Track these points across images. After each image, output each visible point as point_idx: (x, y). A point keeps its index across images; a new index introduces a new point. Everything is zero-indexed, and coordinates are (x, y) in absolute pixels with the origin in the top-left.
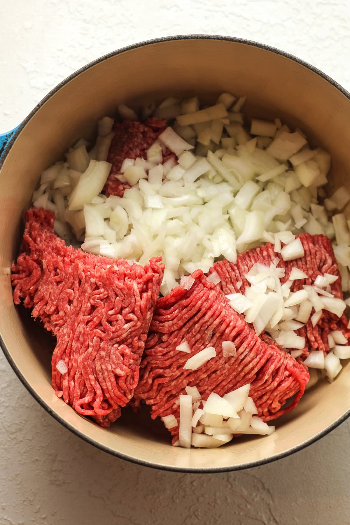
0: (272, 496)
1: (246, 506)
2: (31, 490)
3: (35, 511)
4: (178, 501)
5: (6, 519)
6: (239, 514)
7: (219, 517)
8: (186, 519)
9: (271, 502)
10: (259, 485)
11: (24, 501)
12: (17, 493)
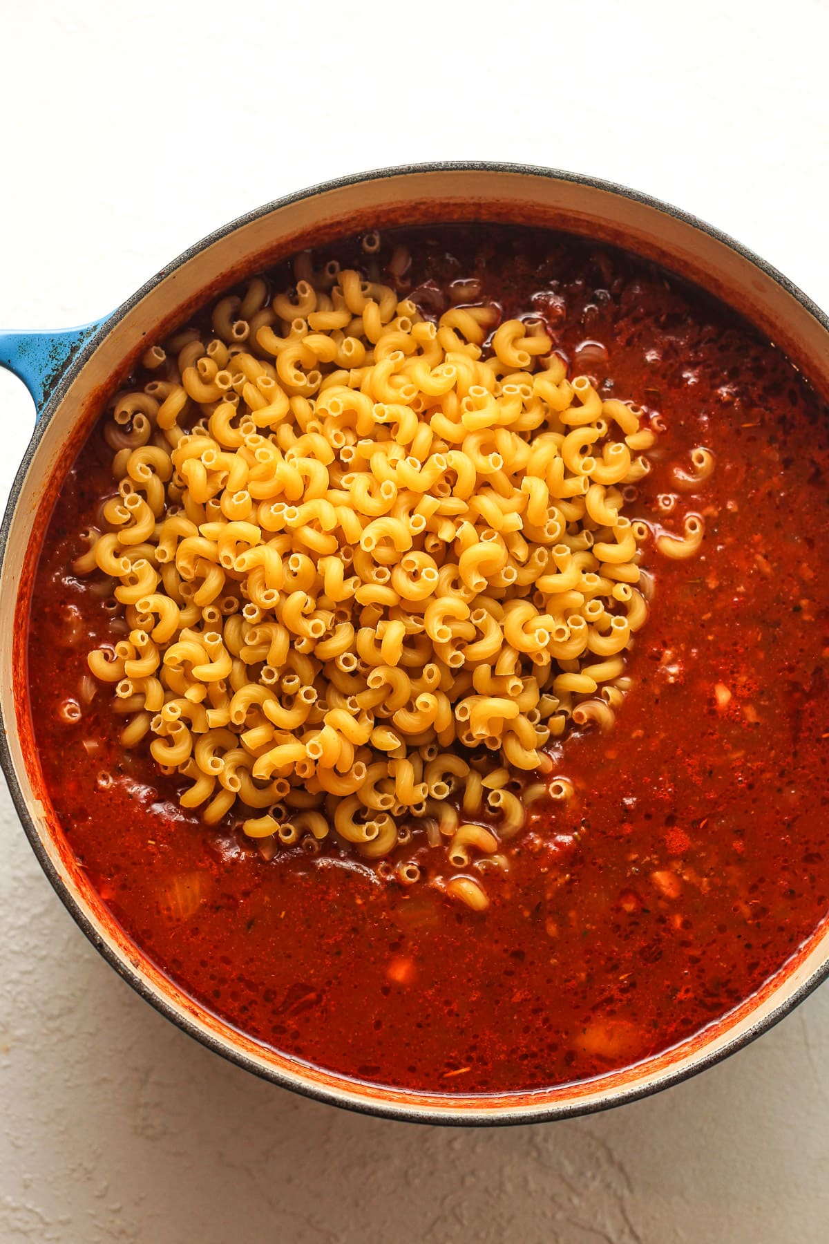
0: (628, 1179)
1: (570, 1200)
2: (91, 1146)
3: (96, 1193)
4: (417, 1181)
5: (30, 1211)
6: (553, 1217)
7: (509, 1221)
8: (435, 1223)
9: (626, 1193)
10: (601, 1154)
11: (73, 1170)
12: (57, 1153)
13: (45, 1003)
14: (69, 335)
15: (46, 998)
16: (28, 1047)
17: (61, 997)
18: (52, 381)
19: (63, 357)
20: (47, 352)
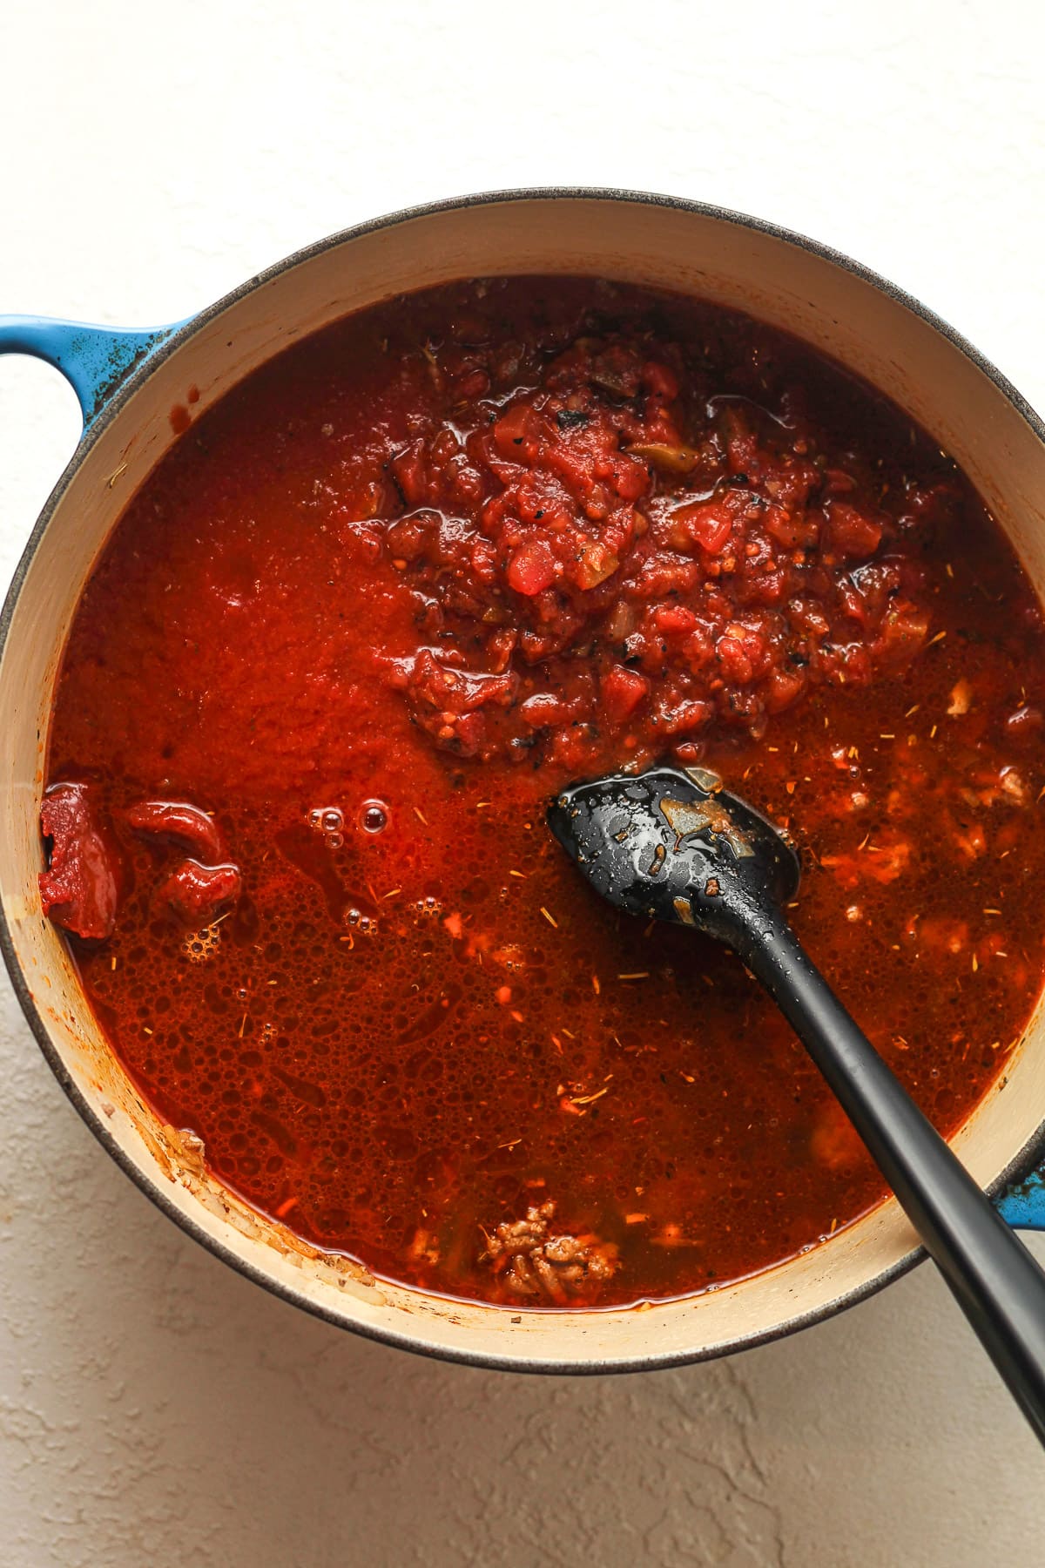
0: (751, 1403)
1: (681, 1425)
2: (105, 1338)
3: (111, 1396)
4: (497, 1396)
5: (30, 1413)
6: (660, 1446)
7: (606, 1448)
9: (749, 1419)
10: (721, 1372)
11: (84, 1367)
12: (65, 1345)
13: (57, 1164)
14: (136, 336)
15: (57, 1157)
16: (35, 1216)
17: (76, 1157)
18: (108, 390)
19: (125, 362)
20: (106, 354)
